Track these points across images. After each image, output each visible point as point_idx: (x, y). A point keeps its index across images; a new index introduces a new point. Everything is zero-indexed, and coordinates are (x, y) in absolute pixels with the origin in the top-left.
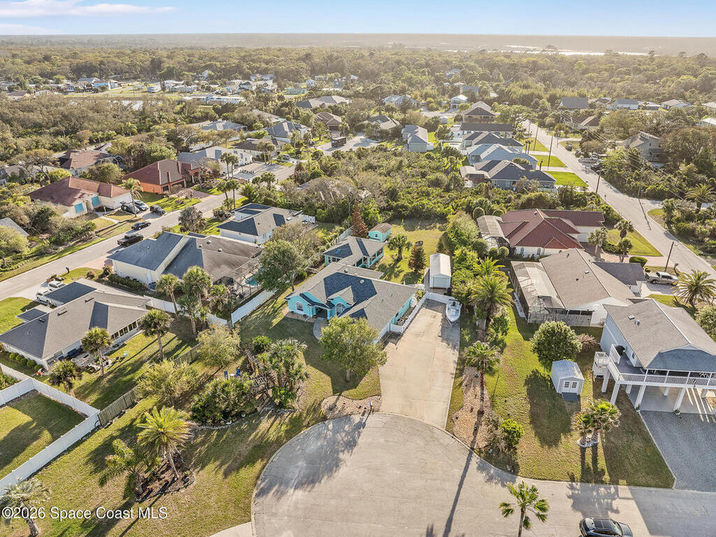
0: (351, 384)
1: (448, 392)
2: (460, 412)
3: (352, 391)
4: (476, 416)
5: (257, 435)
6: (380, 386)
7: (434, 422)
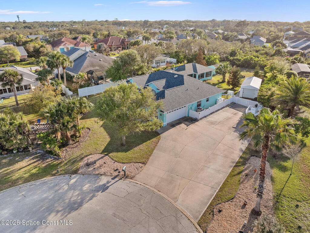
0: (124, 148)
1: (222, 178)
2: (227, 205)
3: (120, 155)
4: (248, 215)
5: (6, 170)
6: (150, 156)
7: (187, 209)
